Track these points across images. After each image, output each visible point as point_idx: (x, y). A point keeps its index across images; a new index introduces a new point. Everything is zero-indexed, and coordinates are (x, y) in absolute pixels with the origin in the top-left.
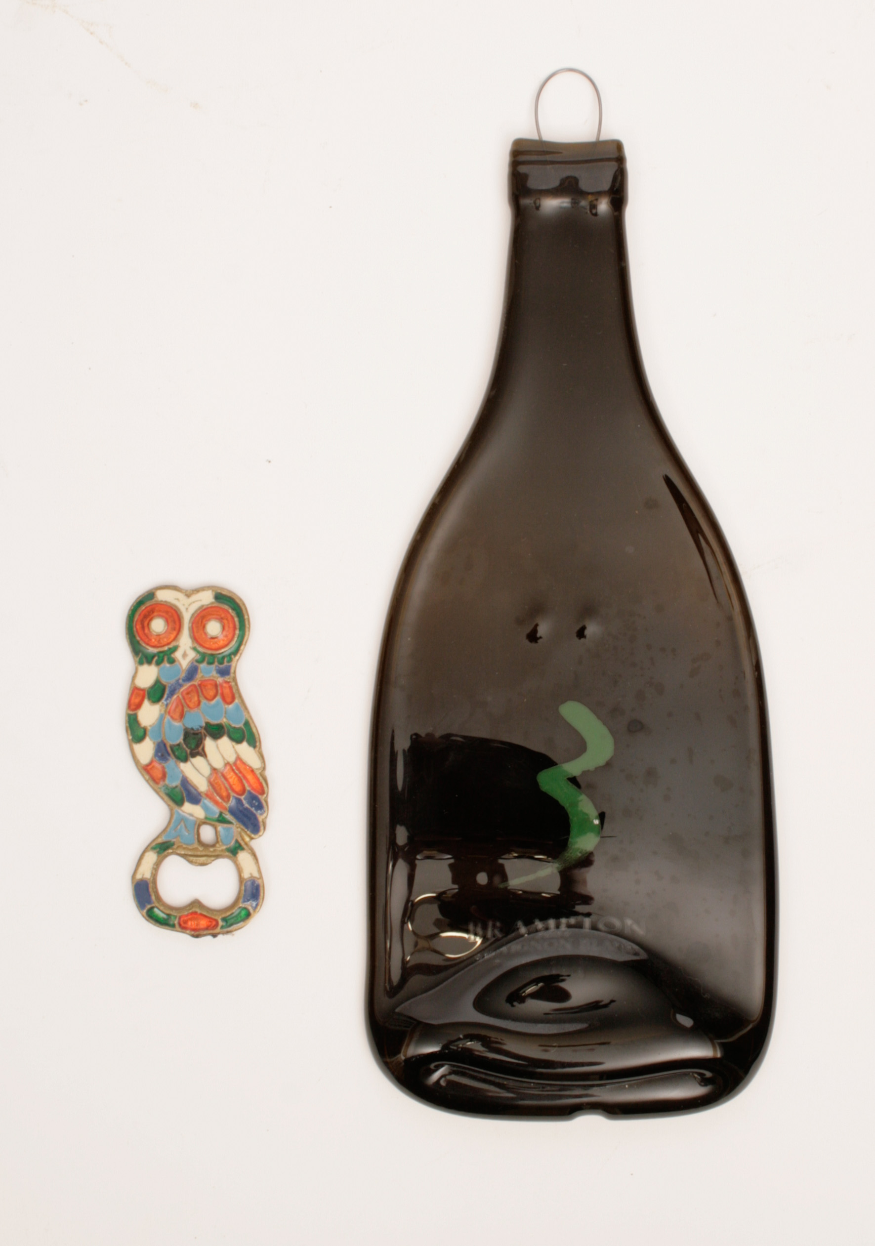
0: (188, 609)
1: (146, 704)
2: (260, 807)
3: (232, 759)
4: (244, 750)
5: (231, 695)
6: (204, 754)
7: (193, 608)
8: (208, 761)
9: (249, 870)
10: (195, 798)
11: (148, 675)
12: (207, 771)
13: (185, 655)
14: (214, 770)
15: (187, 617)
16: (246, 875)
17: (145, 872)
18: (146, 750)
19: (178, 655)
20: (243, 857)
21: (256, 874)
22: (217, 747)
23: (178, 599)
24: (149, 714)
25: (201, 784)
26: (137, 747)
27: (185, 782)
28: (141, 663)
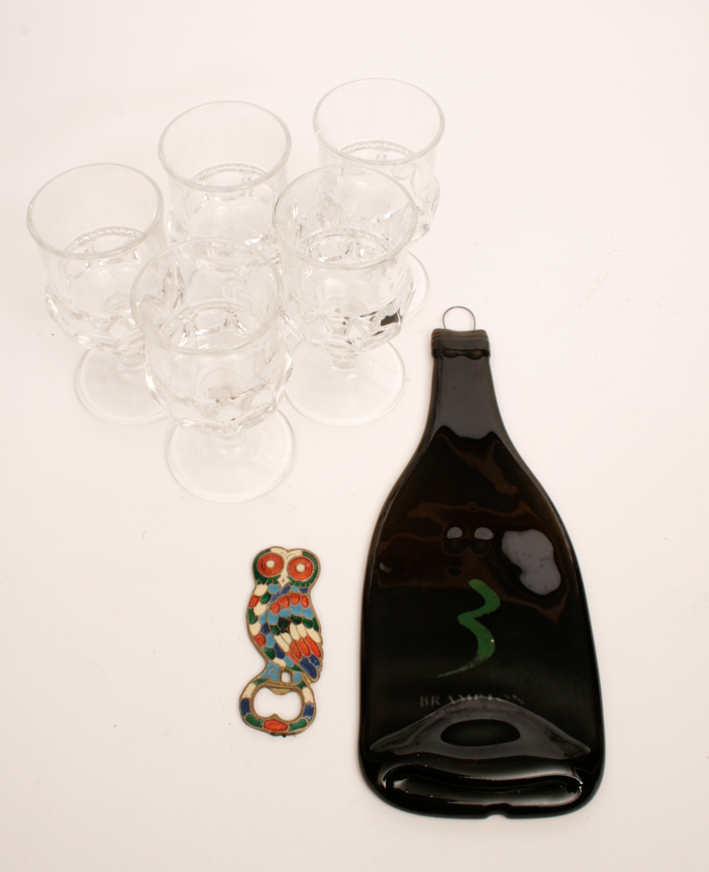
0: (287, 559)
1: (259, 604)
2: (318, 663)
3: (304, 636)
4: (312, 632)
5: (307, 602)
6: (288, 632)
7: (290, 558)
8: (291, 636)
9: (308, 698)
10: (281, 655)
11: (262, 590)
12: (289, 641)
13: (283, 581)
14: (294, 641)
15: (286, 562)
16: (306, 701)
17: (248, 694)
18: (256, 628)
19: (280, 580)
20: (306, 691)
21: (312, 701)
22: (297, 629)
23: (282, 553)
24: (260, 609)
25: (285, 648)
26: (252, 627)
27: (277, 646)
28: (259, 583)
